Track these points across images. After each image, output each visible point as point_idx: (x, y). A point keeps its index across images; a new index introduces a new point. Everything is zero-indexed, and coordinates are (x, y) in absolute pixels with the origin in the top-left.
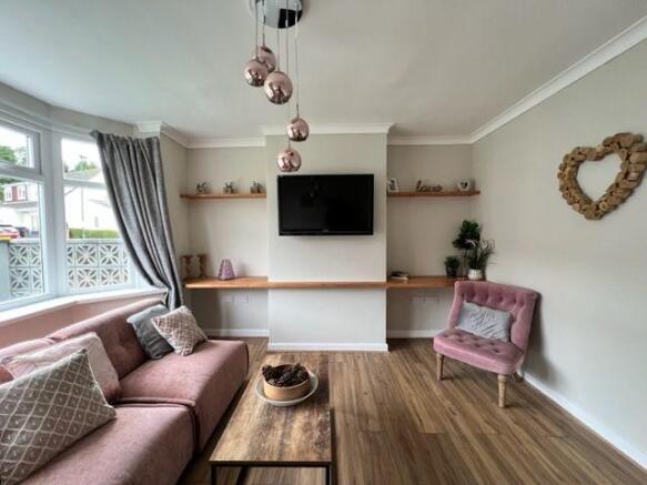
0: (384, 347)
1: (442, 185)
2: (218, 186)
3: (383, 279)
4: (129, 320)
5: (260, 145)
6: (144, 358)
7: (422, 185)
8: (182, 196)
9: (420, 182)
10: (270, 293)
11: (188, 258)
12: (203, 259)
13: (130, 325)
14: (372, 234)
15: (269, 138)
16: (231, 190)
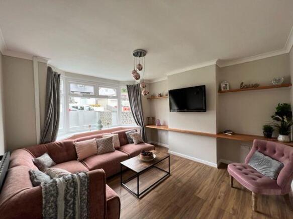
0: (215, 165)
1: (258, 83)
2: (157, 95)
3: (214, 132)
4: (126, 133)
5: (165, 79)
6: (128, 143)
7: (244, 85)
8: (148, 99)
9: (242, 83)
10: (169, 133)
11: (149, 118)
12: (154, 118)
13: (126, 134)
14: (206, 111)
15: (169, 76)
16: (161, 95)
